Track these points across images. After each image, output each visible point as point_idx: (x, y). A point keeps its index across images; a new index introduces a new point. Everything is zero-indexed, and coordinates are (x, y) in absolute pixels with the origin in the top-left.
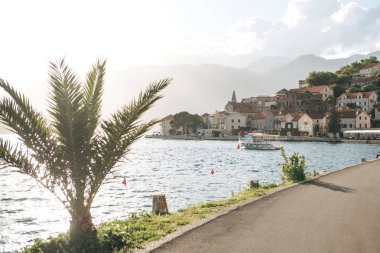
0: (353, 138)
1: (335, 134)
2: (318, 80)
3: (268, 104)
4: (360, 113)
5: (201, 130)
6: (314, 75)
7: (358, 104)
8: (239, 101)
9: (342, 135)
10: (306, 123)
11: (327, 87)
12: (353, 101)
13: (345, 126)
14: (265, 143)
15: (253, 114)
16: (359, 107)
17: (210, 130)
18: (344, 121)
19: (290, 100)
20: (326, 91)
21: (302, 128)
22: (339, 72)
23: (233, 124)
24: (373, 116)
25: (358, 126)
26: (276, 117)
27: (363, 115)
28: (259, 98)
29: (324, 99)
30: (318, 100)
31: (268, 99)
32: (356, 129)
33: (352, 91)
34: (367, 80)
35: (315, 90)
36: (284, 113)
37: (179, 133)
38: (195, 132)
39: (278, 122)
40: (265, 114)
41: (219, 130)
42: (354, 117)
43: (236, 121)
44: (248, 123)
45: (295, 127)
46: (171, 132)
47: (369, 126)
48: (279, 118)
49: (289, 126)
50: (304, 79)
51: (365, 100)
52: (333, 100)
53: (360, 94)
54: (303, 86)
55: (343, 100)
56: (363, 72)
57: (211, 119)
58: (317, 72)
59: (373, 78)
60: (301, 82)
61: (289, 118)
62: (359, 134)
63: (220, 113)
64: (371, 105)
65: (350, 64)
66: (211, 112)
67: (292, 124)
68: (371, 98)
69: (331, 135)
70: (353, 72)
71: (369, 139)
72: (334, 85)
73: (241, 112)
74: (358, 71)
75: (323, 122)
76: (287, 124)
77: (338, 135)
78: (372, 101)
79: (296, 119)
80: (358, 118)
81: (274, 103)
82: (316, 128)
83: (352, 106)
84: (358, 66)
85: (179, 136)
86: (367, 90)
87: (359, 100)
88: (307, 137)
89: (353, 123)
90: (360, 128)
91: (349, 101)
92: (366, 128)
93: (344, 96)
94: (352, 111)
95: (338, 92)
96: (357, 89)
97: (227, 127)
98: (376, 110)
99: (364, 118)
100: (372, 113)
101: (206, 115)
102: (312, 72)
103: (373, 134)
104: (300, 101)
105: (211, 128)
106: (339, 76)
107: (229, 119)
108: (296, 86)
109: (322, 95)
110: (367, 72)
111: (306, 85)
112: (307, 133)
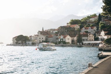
0: (87, 45)
1: (80, 43)
2: (74, 22)
3: (54, 32)
4: (90, 35)
5: (27, 42)
6: (72, 20)
7: (89, 31)
9: (82, 44)
10: (68, 39)
11: (77, 25)
12: (87, 30)
13: (84, 40)
14: (48, 47)
15: (48, 36)
16: (90, 33)
17: (31, 42)
18: (83, 38)
19: (63, 30)
20: (77, 27)
21: (67, 41)
22: (82, 20)
23: (40, 40)
24: (95, 36)
25: (89, 40)
26: (57, 37)
27: (91, 35)
28: (51, 30)
29: (76, 29)
30: (73, 30)
31: (55, 30)
32: (88, 41)
33: (87, 27)
34: (93, 22)
35: (73, 26)
36: (60, 35)
37: (19, 43)
38: (25, 43)
40: (53, 35)
41: (35, 42)
42: (88, 36)
43: (41, 38)
44: (46, 39)
45: (64, 40)
46: (16, 43)
47: (93, 40)
48: (58, 37)
49: (62, 40)
50: (69, 22)
51: (92, 30)
52: (79, 30)
53: (90, 28)
54: (68, 25)
55: (83, 30)
56: (91, 19)
57: (32, 38)
59: (95, 21)
60: (68, 24)
61: (62, 37)
62: (89, 43)
63: (36, 35)
64: (94, 32)
65: (86, 17)
66: (33, 35)
67: (63, 39)
68: (94, 29)
69: (78, 44)
70: (87, 19)
71: (94, 45)
72: (80, 24)
73: (43, 35)
74: (89, 19)
75: (75, 38)
76: (61, 39)
77: (81, 44)
78: (94, 30)
79: (65, 37)
80: (89, 37)
81: (57, 31)
82: (73, 41)
83: (87, 32)
84: (89, 17)
85: (19, 45)
86: (93, 26)
87: (89, 30)
88: (69, 45)
89: (87, 39)
90: (90, 41)
91: (86, 30)
92: (92, 41)
93: (83, 28)
94: (87, 34)
95: (81, 27)
96: (89, 26)
97: (37, 41)
98: (96, 34)
99: (92, 37)
100: (95, 35)
101: (31, 36)
102: (71, 19)
103: (95, 43)
104: (66, 30)
106: (82, 21)
107: (39, 37)
108: (66, 25)
109: (75, 28)
110: (92, 20)
111: (69, 24)
112: (69, 43)
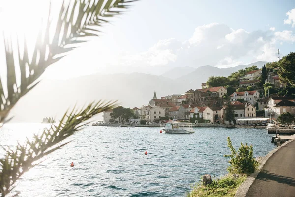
0: (244, 124)
1: (230, 121)
2: (216, 82)
3: (180, 100)
4: (248, 106)
5: (132, 120)
6: (212, 79)
7: (245, 99)
8: (159, 98)
9: (235, 122)
10: (208, 114)
11: (222, 88)
12: (242, 97)
13: (237, 115)
14: (180, 128)
15: (170, 108)
16: (247, 102)
17: (139, 120)
18: (236, 112)
19: (196, 97)
20: (222, 91)
21: (206, 117)
22: (230, 77)
23: (155, 115)
24: (257, 109)
25: (247, 115)
26: (187, 109)
27: (250, 107)
28: (174, 96)
29: (221, 96)
30: (216, 97)
31: (180, 97)
32: (245, 117)
33: (241, 90)
34: (251, 82)
35: (214, 90)
36: (193, 107)
37: (117, 122)
38: (128, 121)
39: (188, 113)
40: (178, 107)
41: (146, 119)
42: (244, 109)
43: (157, 112)
44: (166, 114)
45: (200, 116)
46: (111, 121)
47: (254, 115)
48: (189, 110)
49: (196, 116)
50: (206, 82)
51: (251, 96)
52: (227, 97)
53: (247, 92)
54: (205, 87)
55: (234, 97)
56: (247, 76)
57: (139, 112)
58: (215, 77)
59: (255, 80)
60: (203, 84)
61: (196, 110)
62: (247, 121)
63: (146, 107)
64: (255, 100)
65: (238, 71)
66: (139, 106)
67: (198, 114)
68: (255, 95)
69: (227, 122)
70: (240, 77)
71: (256, 125)
72: (227, 86)
73: (161, 106)
74: (244, 76)
75: (221, 113)
76: (194, 115)
77: (232, 122)
78: (255, 97)
79: (202, 110)
80: (246, 109)
81: (185, 100)
82: (216, 117)
83: (242, 101)
84: (243, 73)
85: (117, 124)
86: (251, 89)
87: (246, 96)
88: (210, 124)
89: (243, 114)
90: (249, 117)
91: (239, 97)
92: (252, 117)
93: (235, 94)
94: (242, 105)
95: (230, 91)
96: (244, 89)
97: (151, 117)
98: (259, 104)
99: (251, 110)
100: (256, 105)
101: (136, 109)
102: (211, 77)
103: (257, 121)
104: (203, 98)
105: (139, 118)
106: (231, 79)
107: (153, 111)
108: (200, 87)
109: (219, 93)
110: (250, 77)
111: (207, 86)
112: (210, 121)
